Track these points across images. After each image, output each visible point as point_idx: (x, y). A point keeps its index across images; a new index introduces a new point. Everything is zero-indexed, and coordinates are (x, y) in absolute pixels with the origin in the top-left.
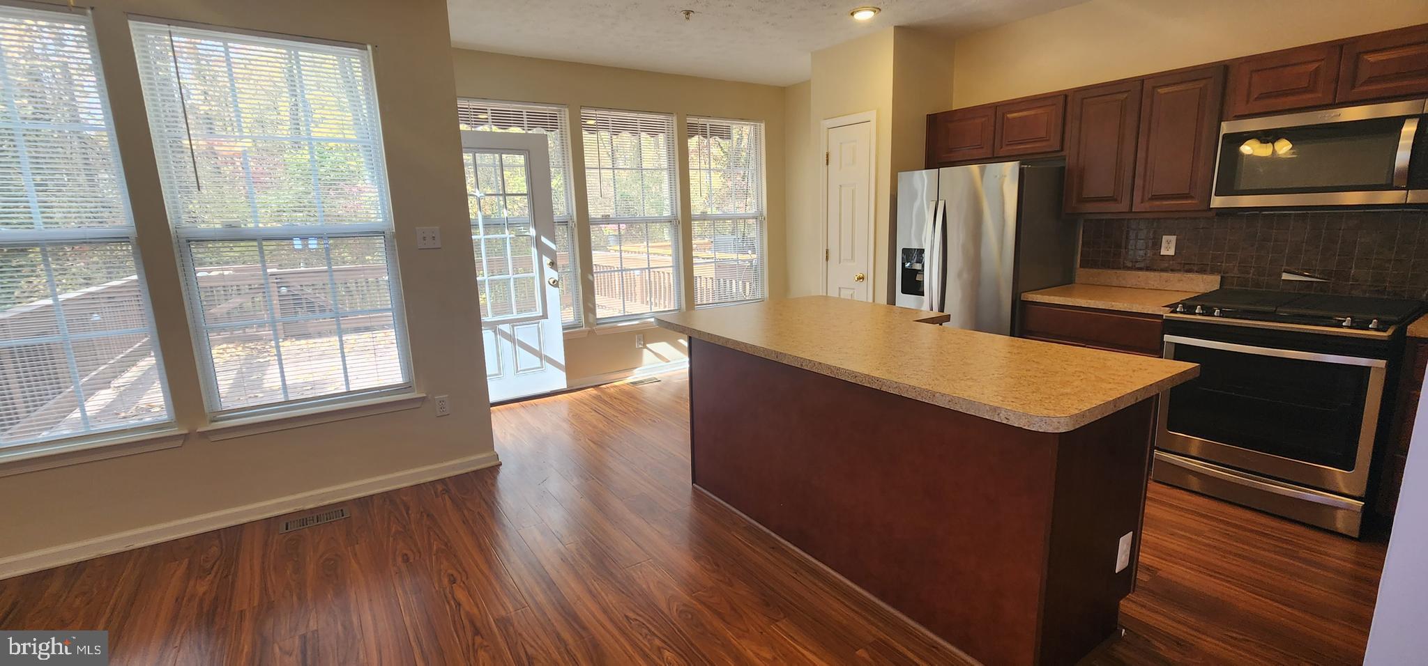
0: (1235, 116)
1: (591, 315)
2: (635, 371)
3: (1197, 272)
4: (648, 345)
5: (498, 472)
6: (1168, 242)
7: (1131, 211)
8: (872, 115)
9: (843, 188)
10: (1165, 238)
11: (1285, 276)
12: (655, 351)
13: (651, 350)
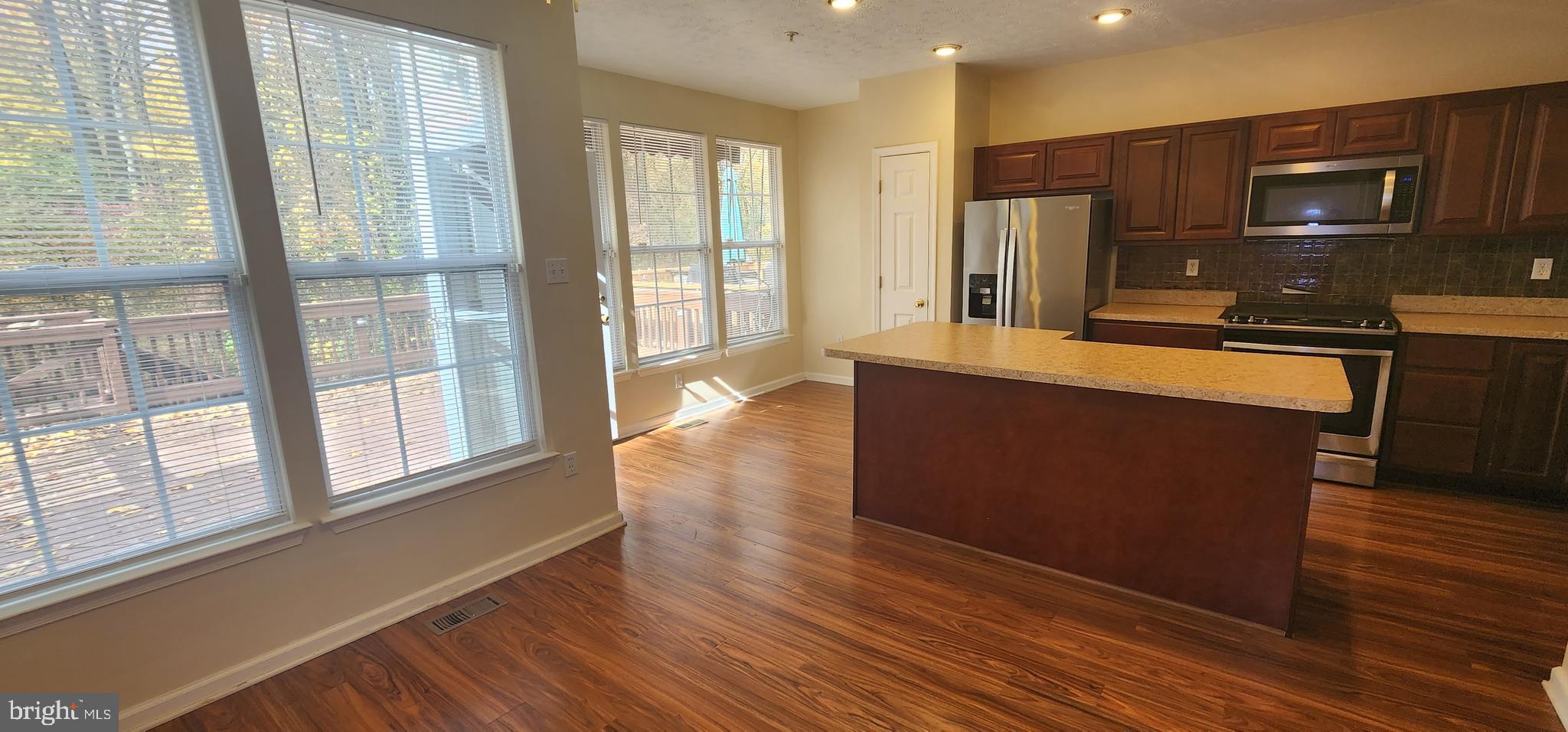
0: (1259, 163)
1: (634, 355)
2: (677, 414)
3: (1216, 289)
4: (686, 385)
5: (623, 533)
6: (1193, 265)
7: (1174, 239)
8: (933, 147)
9: (898, 216)
10: (1189, 261)
11: (1285, 291)
12: (694, 391)
13: (688, 390)
